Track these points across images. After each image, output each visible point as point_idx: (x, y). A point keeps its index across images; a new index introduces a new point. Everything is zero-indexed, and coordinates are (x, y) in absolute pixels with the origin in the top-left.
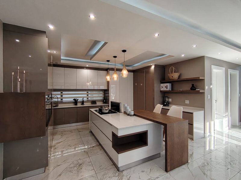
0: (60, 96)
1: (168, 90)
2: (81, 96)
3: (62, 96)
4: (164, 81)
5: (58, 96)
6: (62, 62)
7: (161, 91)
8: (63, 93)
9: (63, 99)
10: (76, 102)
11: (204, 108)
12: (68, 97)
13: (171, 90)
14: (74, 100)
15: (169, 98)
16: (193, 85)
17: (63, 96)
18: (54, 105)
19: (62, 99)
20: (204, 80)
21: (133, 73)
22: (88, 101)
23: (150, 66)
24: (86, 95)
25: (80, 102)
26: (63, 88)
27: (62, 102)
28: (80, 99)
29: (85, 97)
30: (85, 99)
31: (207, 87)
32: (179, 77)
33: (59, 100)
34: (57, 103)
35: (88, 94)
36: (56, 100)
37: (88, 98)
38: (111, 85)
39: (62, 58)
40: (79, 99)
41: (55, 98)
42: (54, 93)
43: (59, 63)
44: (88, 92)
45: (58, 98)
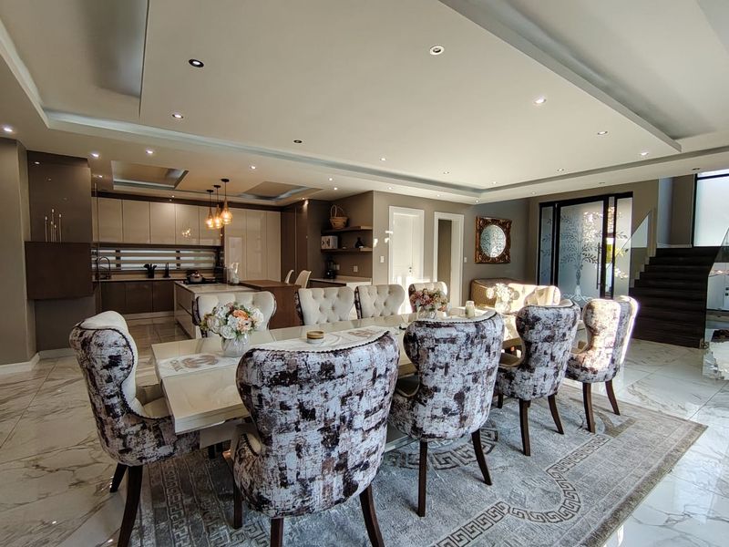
0: (114, 258)
1: (331, 247)
2: (161, 260)
3: (118, 258)
4: (328, 231)
5: (110, 258)
6: (116, 188)
7: (322, 251)
8: (122, 251)
9: (122, 266)
10: (150, 271)
11: (371, 277)
12: (133, 262)
13: (336, 247)
14: (146, 266)
15: (335, 264)
16: (359, 239)
17: (122, 258)
18: (101, 276)
19: (118, 265)
20: (372, 230)
21: (279, 213)
22: (178, 270)
23: (303, 202)
24: (175, 258)
25: (160, 272)
26: (121, 241)
27: (118, 271)
28: (161, 266)
29: (172, 262)
30: (172, 266)
31: (375, 241)
32: (347, 224)
33: (113, 266)
34: (108, 273)
35: (178, 255)
36: (107, 266)
37: (178, 265)
38: (230, 238)
39: (115, 180)
40: (158, 265)
41: (104, 262)
42: (101, 251)
43: (109, 191)
44: (178, 252)
45: (109, 262)
